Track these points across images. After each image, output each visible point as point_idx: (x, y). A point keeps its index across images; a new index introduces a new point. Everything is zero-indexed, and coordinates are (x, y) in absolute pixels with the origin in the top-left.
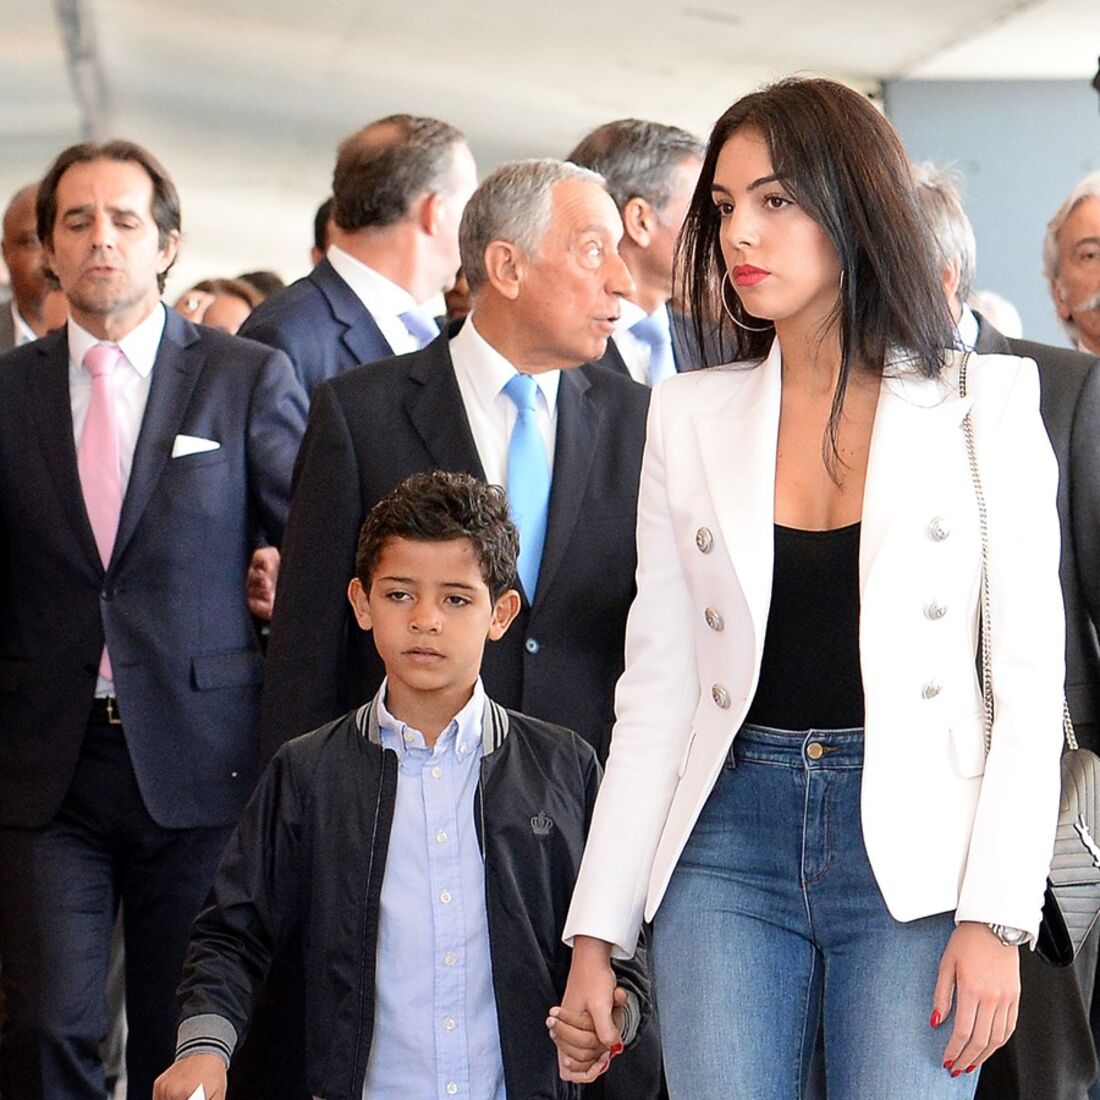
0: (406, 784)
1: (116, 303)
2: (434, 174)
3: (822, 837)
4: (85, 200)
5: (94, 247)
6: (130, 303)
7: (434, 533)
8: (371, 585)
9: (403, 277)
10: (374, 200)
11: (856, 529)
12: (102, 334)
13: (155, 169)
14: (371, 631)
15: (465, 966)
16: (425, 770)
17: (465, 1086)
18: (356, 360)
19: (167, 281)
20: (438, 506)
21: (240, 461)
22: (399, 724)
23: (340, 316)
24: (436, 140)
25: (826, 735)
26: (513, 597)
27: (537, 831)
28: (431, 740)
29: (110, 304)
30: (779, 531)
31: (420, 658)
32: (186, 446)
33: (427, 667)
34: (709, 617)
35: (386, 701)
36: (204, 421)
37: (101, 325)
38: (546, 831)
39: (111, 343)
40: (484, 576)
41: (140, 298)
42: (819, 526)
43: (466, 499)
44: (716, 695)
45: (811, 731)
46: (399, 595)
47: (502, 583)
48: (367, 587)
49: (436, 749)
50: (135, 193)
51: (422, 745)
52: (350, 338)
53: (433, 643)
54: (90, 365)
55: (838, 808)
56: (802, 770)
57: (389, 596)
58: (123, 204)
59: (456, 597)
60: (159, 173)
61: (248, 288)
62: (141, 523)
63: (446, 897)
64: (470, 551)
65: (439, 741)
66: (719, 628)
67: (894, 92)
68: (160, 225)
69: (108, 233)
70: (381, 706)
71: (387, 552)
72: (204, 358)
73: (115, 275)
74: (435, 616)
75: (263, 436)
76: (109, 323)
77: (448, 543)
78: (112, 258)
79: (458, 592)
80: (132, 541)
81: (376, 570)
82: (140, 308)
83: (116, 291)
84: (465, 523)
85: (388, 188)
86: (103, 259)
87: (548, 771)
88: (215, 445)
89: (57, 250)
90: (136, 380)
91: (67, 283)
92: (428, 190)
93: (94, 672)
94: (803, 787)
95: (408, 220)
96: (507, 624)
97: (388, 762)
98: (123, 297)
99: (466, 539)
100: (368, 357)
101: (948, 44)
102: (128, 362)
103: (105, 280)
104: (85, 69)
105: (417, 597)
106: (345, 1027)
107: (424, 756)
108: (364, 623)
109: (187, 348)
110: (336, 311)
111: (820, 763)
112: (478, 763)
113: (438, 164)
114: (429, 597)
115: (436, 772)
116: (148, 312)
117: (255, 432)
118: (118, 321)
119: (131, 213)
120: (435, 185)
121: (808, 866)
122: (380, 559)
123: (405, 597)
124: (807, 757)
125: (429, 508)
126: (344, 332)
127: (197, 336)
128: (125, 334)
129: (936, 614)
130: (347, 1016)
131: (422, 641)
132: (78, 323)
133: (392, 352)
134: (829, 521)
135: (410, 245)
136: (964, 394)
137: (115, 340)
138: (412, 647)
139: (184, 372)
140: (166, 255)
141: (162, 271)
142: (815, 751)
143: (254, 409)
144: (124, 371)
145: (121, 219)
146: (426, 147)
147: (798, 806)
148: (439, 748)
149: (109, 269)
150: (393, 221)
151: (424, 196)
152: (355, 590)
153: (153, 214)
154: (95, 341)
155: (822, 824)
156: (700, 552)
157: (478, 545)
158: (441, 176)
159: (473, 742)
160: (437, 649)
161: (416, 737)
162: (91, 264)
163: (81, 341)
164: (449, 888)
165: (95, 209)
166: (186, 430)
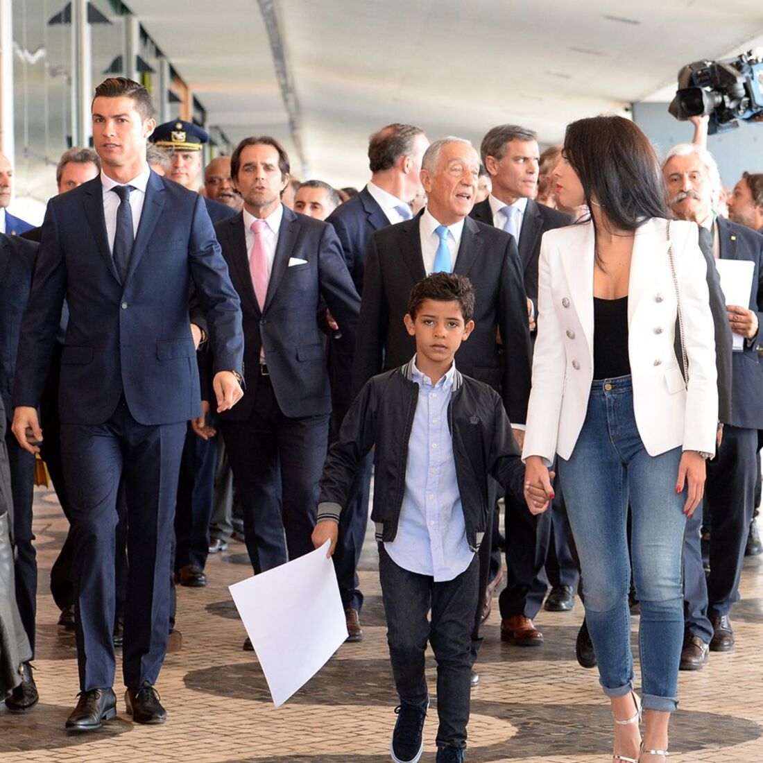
0: (422, 398)
1: (265, 202)
2: (406, 148)
3: (615, 421)
4: (253, 160)
5: (257, 179)
6: (271, 202)
7: (445, 298)
8: (416, 318)
9: (395, 192)
10: (381, 159)
11: (626, 299)
12: (258, 216)
13: (280, 147)
14: (414, 336)
15: (439, 474)
16: (430, 394)
17: (437, 522)
18: (374, 228)
19: (284, 195)
20: (445, 286)
21: (315, 269)
22: (422, 374)
23: (367, 210)
24: (407, 134)
25: (612, 380)
26: (471, 323)
27: (472, 422)
28: (434, 383)
29: (263, 202)
30: (596, 300)
31: (437, 349)
32: (294, 262)
33: (440, 352)
34: (568, 333)
35: (416, 364)
36: (301, 252)
37: (258, 211)
38: (476, 423)
39: (262, 220)
40: (463, 315)
41: (274, 200)
42: (611, 298)
43: (457, 284)
44: (574, 364)
45: (606, 379)
46: (429, 322)
47: (469, 317)
48: (414, 318)
49: (436, 386)
50: (273, 158)
51: (430, 383)
52: (371, 219)
53: (443, 342)
54: (254, 229)
55: (621, 409)
56: (604, 395)
57: (425, 322)
58: (269, 161)
59: (452, 323)
60: (282, 149)
61: (344, 194)
62: (276, 294)
63: (434, 445)
64: (458, 305)
65: (438, 383)
66: (573, 338)
67: (637, 108)
68: (282, 170)
69: (262, 173)
70: (414, 365)
71: (424, 305)
72: (299, 226)
73: (265, 191)
74: (444, 331)
75: (325, 257)
76: (261, 210)
77: (450, 302)
78: (264, 184)
79: (454, 321)
80: (272, 301)
81: (419, 312)
82: (273, 204)
83: (266, 197)
84: (456, 294)
85: (386, 154)
86: (260, 183)
87: (478, 399)
88: (305, 262)
89: (240, 181)
90: (273, 234)
91: (245, 194)
92: (403, 155)
93: (258, 355)
94: (605, 402)
95: (395, 167)
96: (469, 334)
97: (415, 388)
98: (268, 199)
99: (456, 301)
100: (379, 228)
101: (659, 88)
102: (270, 228)
103: (262, 193)
104: (290, 96)
105: (437, 324)
106: (392, 493)
107: (430, 387)
108: (411, 332)
109: (293, 222)
110: (365, 206)
111: (611, 392)
112: (451, 393)
113: (408, 143)
114: (442, 324)
115: (434, 395)
116: (276, 207)
117: (322, 255)
118: (265, 209)
119: (271, 165)
120: (405, 153)
121: (612, 433)
122: (421, 308)
123: (432, 323)
124: (606, 390)
125: (441, 287)
126: (368, 217)
127: (297, 217)
128: (268, 216)
129: (659, 332)
130: (393, 489)
131: (439, 341)
132: (248, 211)
133: (390, 223)
134: (615, 295)
135: (397, 178)
136: (668, 239)
137: (264, 218)
138: (433, 344)
139: (292, 232)
140: (284, 184)
141: (282, 189)
142: (608, 387)
143: (321, 248)
144: (268, 231)
145: (267, 168)
146: (403, 136)
147: (605, 410)
148: (437, 386)
149: (263, 188)
150: (389, 168)
151: (402, 157)
152: (407, 319)
153: (279, 166)
154: (256, 219)
155: (615, 416)
156: (563, 307)
157: (461, 303)
158: (409, 148)
159: (450, 385)
160: (445, 345)
161: (428, 380)
162: (255, 186)
163: (249, 219)
164: (436, 442)
165: (257, 164)
166: (294, 256)
